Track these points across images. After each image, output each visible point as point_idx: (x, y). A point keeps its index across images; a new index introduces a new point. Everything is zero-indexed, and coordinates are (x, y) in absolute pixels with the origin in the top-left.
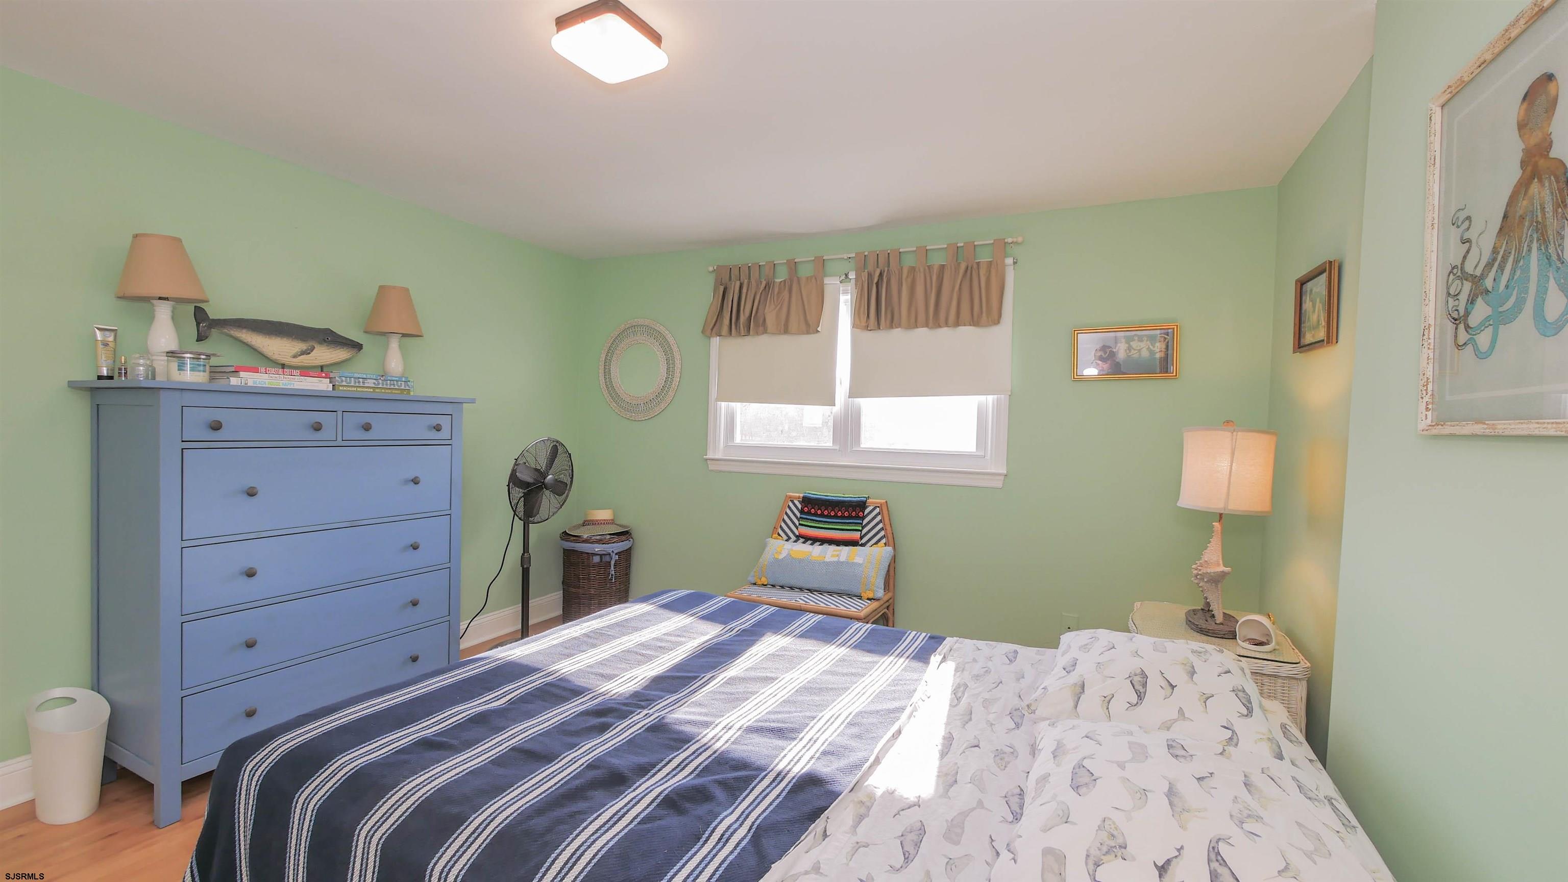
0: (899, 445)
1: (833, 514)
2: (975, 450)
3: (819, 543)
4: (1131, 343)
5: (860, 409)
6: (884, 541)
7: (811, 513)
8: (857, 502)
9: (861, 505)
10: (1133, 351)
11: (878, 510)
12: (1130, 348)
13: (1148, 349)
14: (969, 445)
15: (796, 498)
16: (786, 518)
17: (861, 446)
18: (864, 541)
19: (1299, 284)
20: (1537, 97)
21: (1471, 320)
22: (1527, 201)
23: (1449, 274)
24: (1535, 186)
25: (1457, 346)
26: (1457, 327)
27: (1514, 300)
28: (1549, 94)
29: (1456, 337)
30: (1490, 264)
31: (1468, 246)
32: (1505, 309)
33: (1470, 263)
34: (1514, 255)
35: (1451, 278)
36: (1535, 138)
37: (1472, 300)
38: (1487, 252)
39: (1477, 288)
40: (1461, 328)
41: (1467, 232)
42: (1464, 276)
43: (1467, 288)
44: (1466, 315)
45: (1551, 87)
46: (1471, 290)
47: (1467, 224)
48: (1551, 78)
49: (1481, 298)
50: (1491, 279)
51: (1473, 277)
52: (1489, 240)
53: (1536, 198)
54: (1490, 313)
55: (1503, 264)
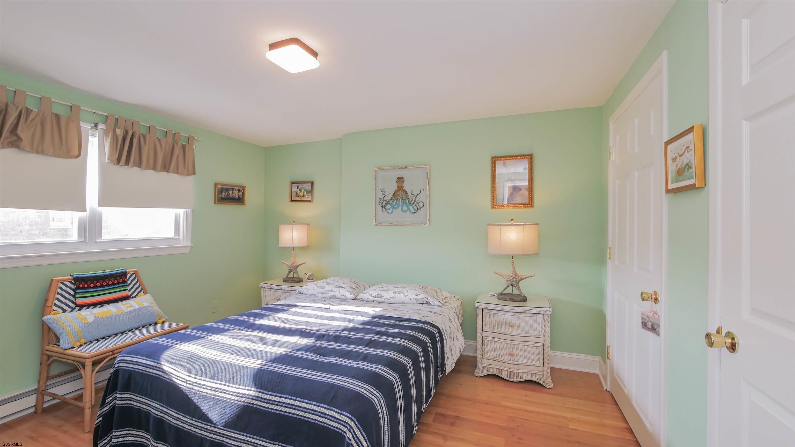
0: (131, 236)
1: (104, 284)
2: (173, 236)
3: (93, 307)
4: (233, 191)
5: (102, 214)
6: (142, 292)
7: (85, 288)
8: (121, 273)
9: (124, 274)
10: (233, 194)
11: (134, 276)
12: (233, 193)
13: (238, 194)
14: (170, 234)
15: (65, 280)
16: (58, 296)
17: (103, 238)
18: (134, 295)
19: (291, 183)
20: (400, 179)
21: (386, 207)
22: (398, 193)
23: (380, 199)
24: (400, 191)
25: (383, 211)
26: (382, 208)
27: (396, 206)
28: (402, 180)
29: (382, 209)
30: (391, 200)
31: (384, 196)
32: (394, 207)
33: (385, 199)
34: (396, 200)
35: (380, 200)
36: (400, 185)
37: (386, 204)
38: (390, 198)
39: (387, 203)
40: (383, 208)
41: (384, 194)
42: (384, 200)
43: (385, 202)
44: (385, 206)
45: (403, 179)
46: (386, 203)
47: (384, 192)
48: (403, 178)
49: (388, 205)
50: (391, 202)
51: (386, 201)
52: (390, 197)
53: (401, 193)
54: (391, 207)
55: (394, 201)
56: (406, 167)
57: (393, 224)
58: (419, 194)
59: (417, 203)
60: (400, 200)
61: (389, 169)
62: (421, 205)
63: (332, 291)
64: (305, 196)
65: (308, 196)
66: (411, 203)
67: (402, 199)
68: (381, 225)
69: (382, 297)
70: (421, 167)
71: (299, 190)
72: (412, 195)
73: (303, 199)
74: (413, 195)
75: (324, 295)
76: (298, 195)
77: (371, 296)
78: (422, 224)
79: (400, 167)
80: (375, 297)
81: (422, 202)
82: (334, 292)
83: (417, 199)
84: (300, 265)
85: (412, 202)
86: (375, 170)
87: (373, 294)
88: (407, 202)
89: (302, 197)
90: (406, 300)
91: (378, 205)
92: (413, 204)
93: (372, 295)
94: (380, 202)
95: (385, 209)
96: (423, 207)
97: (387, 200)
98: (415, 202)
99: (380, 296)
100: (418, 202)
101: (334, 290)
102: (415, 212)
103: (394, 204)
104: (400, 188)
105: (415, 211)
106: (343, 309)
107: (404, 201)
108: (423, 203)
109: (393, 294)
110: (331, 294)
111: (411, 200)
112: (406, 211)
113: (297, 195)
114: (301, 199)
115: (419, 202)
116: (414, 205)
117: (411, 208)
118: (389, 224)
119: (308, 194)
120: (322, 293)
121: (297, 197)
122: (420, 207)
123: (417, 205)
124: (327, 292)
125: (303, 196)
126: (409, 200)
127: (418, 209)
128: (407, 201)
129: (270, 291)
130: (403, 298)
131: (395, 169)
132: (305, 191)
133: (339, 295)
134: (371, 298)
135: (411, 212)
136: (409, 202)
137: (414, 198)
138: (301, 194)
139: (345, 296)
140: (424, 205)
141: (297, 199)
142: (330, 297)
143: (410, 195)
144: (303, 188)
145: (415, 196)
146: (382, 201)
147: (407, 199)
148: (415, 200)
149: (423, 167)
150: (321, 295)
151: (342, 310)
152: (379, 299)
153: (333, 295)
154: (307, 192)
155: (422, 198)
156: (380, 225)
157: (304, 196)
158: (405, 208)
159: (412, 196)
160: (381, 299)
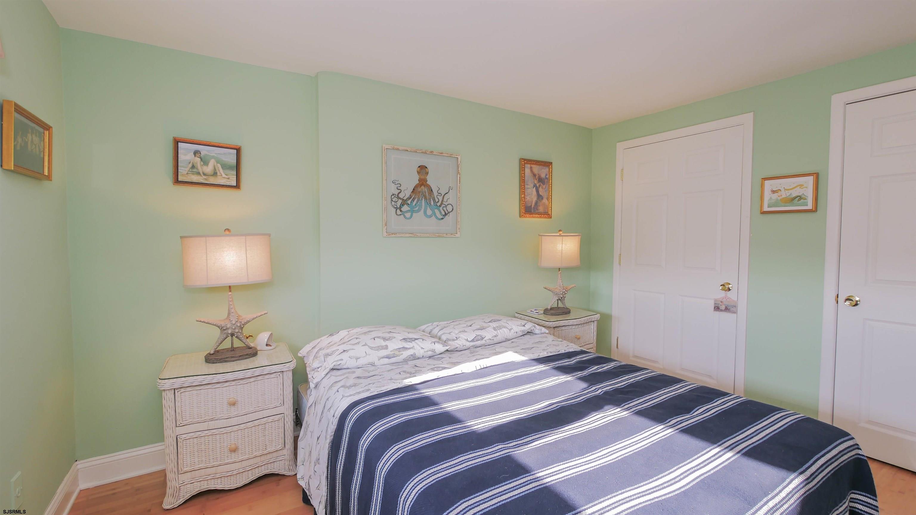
4: (33, 136)
10: (33, 145)
12: (32, 142)
13: (39, 145)
19: (174, 141)
20: (422, 169)
21: (402, 209)
22: (420, 189)
23: (392, 195)
24: (423, 187)
25: (397, 215)
26: (396, 210)
27: (417, 208)
28: (426, 171)
29: (396, 212)
30: (409, 198)
31: (400, 191)
32: (415, 209)
33: (401, 196)
34: (416, 199)
35: (393, 197)
36: (422, 177)
37: (402, 205)
38: (408, 196)
39: (404, 202)
40: (398, 210)
41: (399, 188)
42: (399, 198)
43: (400, 202)
44: (400, 208)
45: (426, 169)
46: (402, 202)
47: (399, 185)
48: (426, 167)
49: (405, 205)
50: (409, 202)
51: (403, 200)
52: (408, 193)
53: (423, 190)
54: (410, 209)
55: (413, 200)
56: (432, 152)
57: (413, 235)
58: (447, 193)
59: (445, 206)
60: (422, 200)
61: (407, 151)
62: (449, 208)
63: (405, 349)
64: (218, 174)
65: (226, 175)
66: (437, 206)
67: (426, 198)
68: (396, 236)
69: (482, 339)
70: (451, 156)
71: (201, 160)
72: (439, 193)
73: (212, 180)
74: (440, 195)
75: (393, 360)
76: (197, 169)
77: (467, 340)
78: (452, 234)
79: (424, 151)
80: (473, 341)
81: (450, 204)
82: (411, 350)
83: (445, 200)
84: (248, 322)
85: (439, 204)
86: (386, 148)
87: (469, 338)
88: (432, 203)
89: (211, 177)
90: (511, 335)
91: (390, 206)
92: (440, 206)
93: (469, 340)
94: (392, 200)
95: (401, 211)
96: (452, 211)
97: (404, 198)
98: (442, 204)
99: (479, 337)
100: (446, 204)
101: (409, 347)
102: (442, 219)
103: (414, 204)
104: (423, 182)
105: (442, 217)
106: (482, 367)
107: (428, 201)
108: (452, 206)
109: (495, 332)
110: (406, 354)
111: (437, 200)
112: (430, 217)
113: (195, 170)
114: (206, 179)
115: (448, 205)
116: (441, 208)
117: (437, 211)
118: (407, 235)
119: (228, 172)
120: (388, 357)
121: (193, 174)
122: (449, 211)
123: (445, 209)
124: (397, 353)
125: (212, 174)
126: (434, 200)
127: (446, 214)
128: (432, 201)
129: (195, 392)
130: (508, 332)
131: (417, 152)
132: (219, 165)
133: (422, 351)
134: (468, 344)
135: (437, 218)
136: (434, 203)
137: (441, 198)
138: (209, 169)
139: (433, 351)
140: (453, 209)
141: (195, 178)
142: (403, 360)
143: (435, 193)
144: (214, 156)
145: (443, 195)
146: (395, 199)
147: (432, 199)
148: (442, 201)
149: (453, 156)
150: (386, 361)
151: (481, 369)
152: (479, 343)
153: (411, 355)
154: (225, 167)
155: (451, 199)
156: (393, 236)
157: (215, 174)
158: (429, 212)
159: (438, 195)
160: (483, 342)
